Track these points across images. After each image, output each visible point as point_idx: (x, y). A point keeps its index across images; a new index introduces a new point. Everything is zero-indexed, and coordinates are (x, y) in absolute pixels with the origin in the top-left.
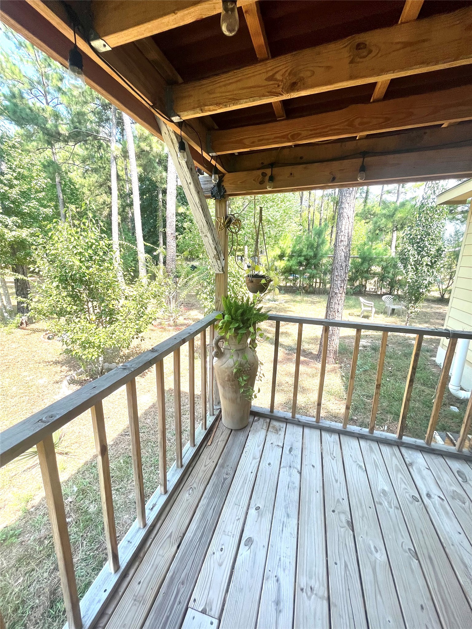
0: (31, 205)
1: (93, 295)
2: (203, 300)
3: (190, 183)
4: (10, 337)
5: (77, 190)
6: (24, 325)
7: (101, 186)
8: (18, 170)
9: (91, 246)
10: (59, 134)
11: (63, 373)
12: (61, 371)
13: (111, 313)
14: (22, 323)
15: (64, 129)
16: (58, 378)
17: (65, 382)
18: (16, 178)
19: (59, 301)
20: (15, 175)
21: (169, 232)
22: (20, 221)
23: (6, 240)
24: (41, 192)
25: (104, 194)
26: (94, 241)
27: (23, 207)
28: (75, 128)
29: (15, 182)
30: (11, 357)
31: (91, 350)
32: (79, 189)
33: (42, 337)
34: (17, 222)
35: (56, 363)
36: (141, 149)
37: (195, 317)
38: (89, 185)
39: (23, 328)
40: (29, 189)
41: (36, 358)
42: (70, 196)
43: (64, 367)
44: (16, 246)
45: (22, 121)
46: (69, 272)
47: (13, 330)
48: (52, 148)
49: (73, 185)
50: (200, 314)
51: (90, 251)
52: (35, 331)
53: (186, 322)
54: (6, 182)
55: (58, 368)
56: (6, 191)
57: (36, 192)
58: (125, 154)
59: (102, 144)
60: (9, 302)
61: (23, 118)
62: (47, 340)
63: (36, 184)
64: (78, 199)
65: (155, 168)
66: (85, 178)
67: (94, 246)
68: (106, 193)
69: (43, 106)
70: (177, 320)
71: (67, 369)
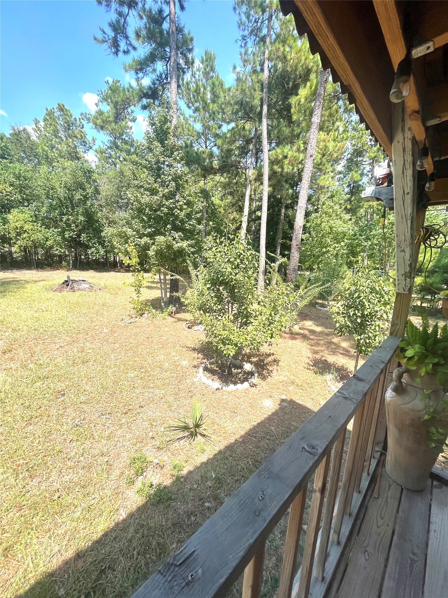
0: (191, 223)
1: (234, 298)
2: (336, 314)
3: (408, 194)
4: (164, 321)
5: (216, 209)
6: (173, 314)
7: (233, 205)
8: (188, 198)
9: (239, 256)
10: (212, 168)
11: (199, 360)
12: (198, 358)
13: (248, 316)
14: (172, 313)
15: (216, 164)
16: (196, 363)
17: (201, 369)
18: (185, 204)
19: (208, 300)
20: (185, 201)
21: (294, 244)
22: (182, 235)
23: (173, 249)
24: (199, 213)
25: (235, 213)
26: (242, 252)
27: (186, 225)
28: (224, 162)
29: (185, 207)
30: (165, 338)
31: (230, 347)
32: (217, 209)
33: (184, 326)
34: (181, 236)
35: (194, 349)
36: (274, 171)
37: (310, 328)
38: (225, 205)
39: (172, 317)
40: (192, 212)
41: (181, 343)
42: (210, 215)
43: (200, 355)
44: (177, 254)
45: (190, 163)
46: (220, 277)
47: (166, 317)
48: (204, 180)
49: (214, 207)
50: (314, 326)
51: (238, 261)
52: (180, 320)
53: (301, 331)
54: (179, 207)
55: (196, 355)
56: (178, 213)
57: (196, 214)
58: (259, 178)
59: (239, 172)
60: (166, 295)
61: (191, 161)
62: (187, 329)
63: (197, 207)
64: (216, 217)
65: (283, 186)
66: (222, 200)
67: (242, 256)
68: (236, 211)
69: (203, 150)
70: (292, 329)
71: (202, 356)
